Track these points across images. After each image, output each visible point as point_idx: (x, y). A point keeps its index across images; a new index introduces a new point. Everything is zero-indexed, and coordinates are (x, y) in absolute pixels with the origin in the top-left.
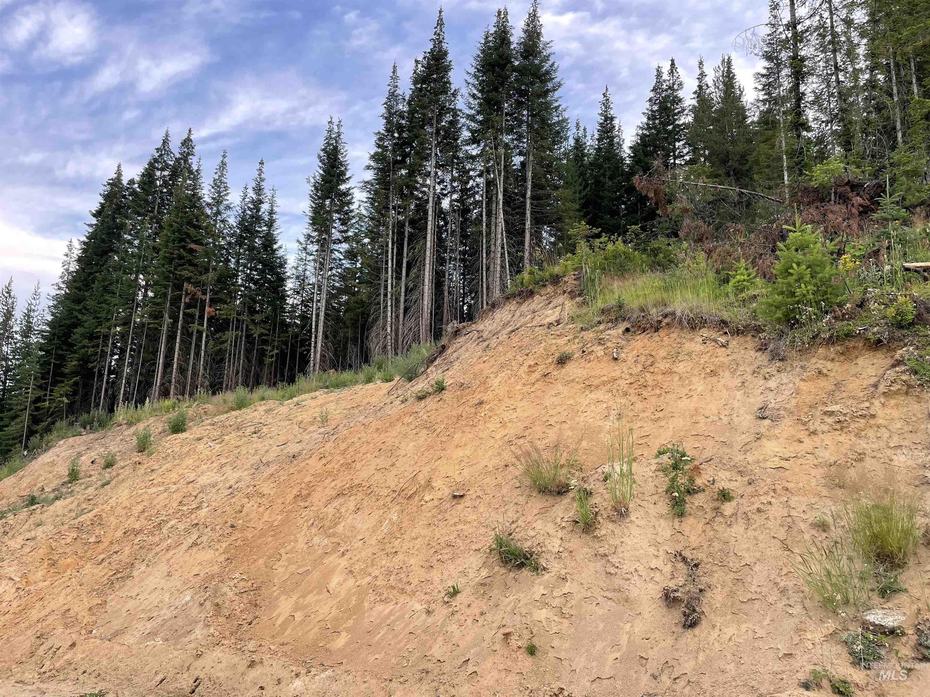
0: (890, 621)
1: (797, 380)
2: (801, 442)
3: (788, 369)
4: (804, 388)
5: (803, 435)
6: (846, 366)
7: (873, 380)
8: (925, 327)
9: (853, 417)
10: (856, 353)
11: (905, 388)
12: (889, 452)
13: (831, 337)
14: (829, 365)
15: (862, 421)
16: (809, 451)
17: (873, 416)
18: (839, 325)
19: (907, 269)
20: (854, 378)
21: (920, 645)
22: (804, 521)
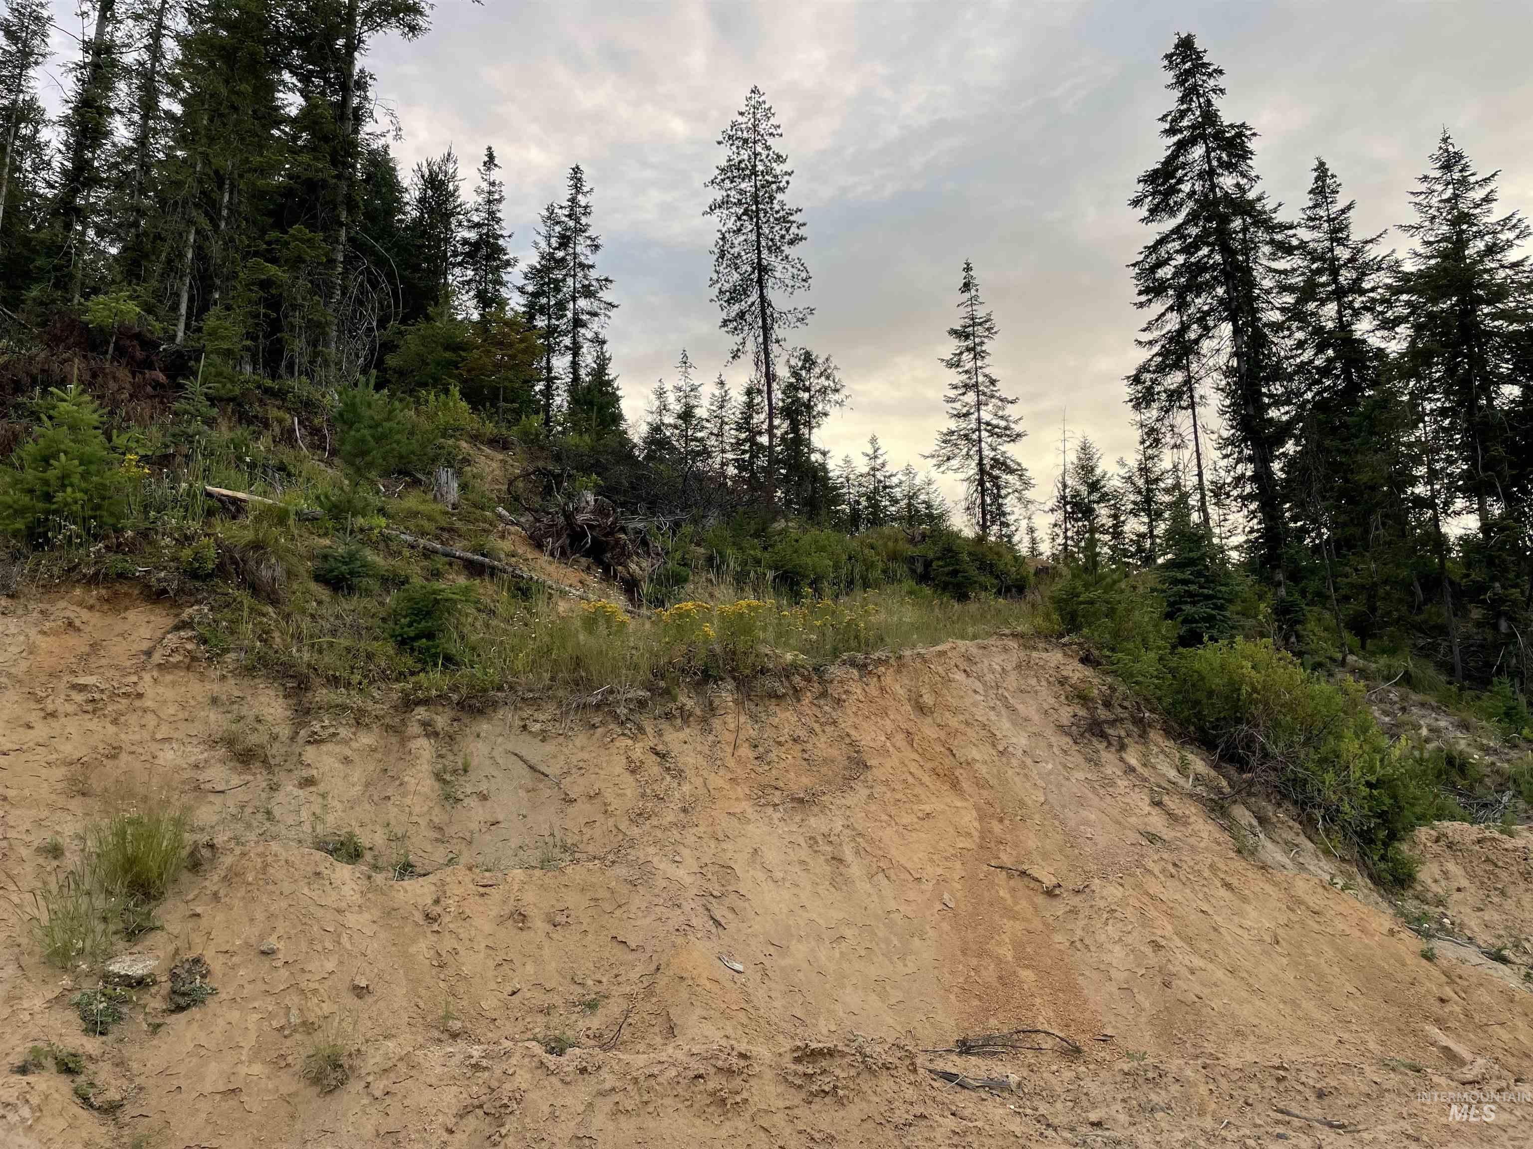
0: (138, 970)
1: (33, 632)
2: (30, 727)
3: (20, 612)
4: (43, 645)
5: (34, 717)
6: (109, 620)
7: (145, 645)
8: (226, 583)
9: (114, 696)
10: (127, 602)
11: (187, 660)
12: (154, 747)
13: (97, 574)
14: (85, 614)
15: (124, 701)
16: (41, 741)
17: (140, 696)
18: (110, 557)
19: (209, 495)
20: (120, 639)
21: (174, 992)
22: (28, 845)
